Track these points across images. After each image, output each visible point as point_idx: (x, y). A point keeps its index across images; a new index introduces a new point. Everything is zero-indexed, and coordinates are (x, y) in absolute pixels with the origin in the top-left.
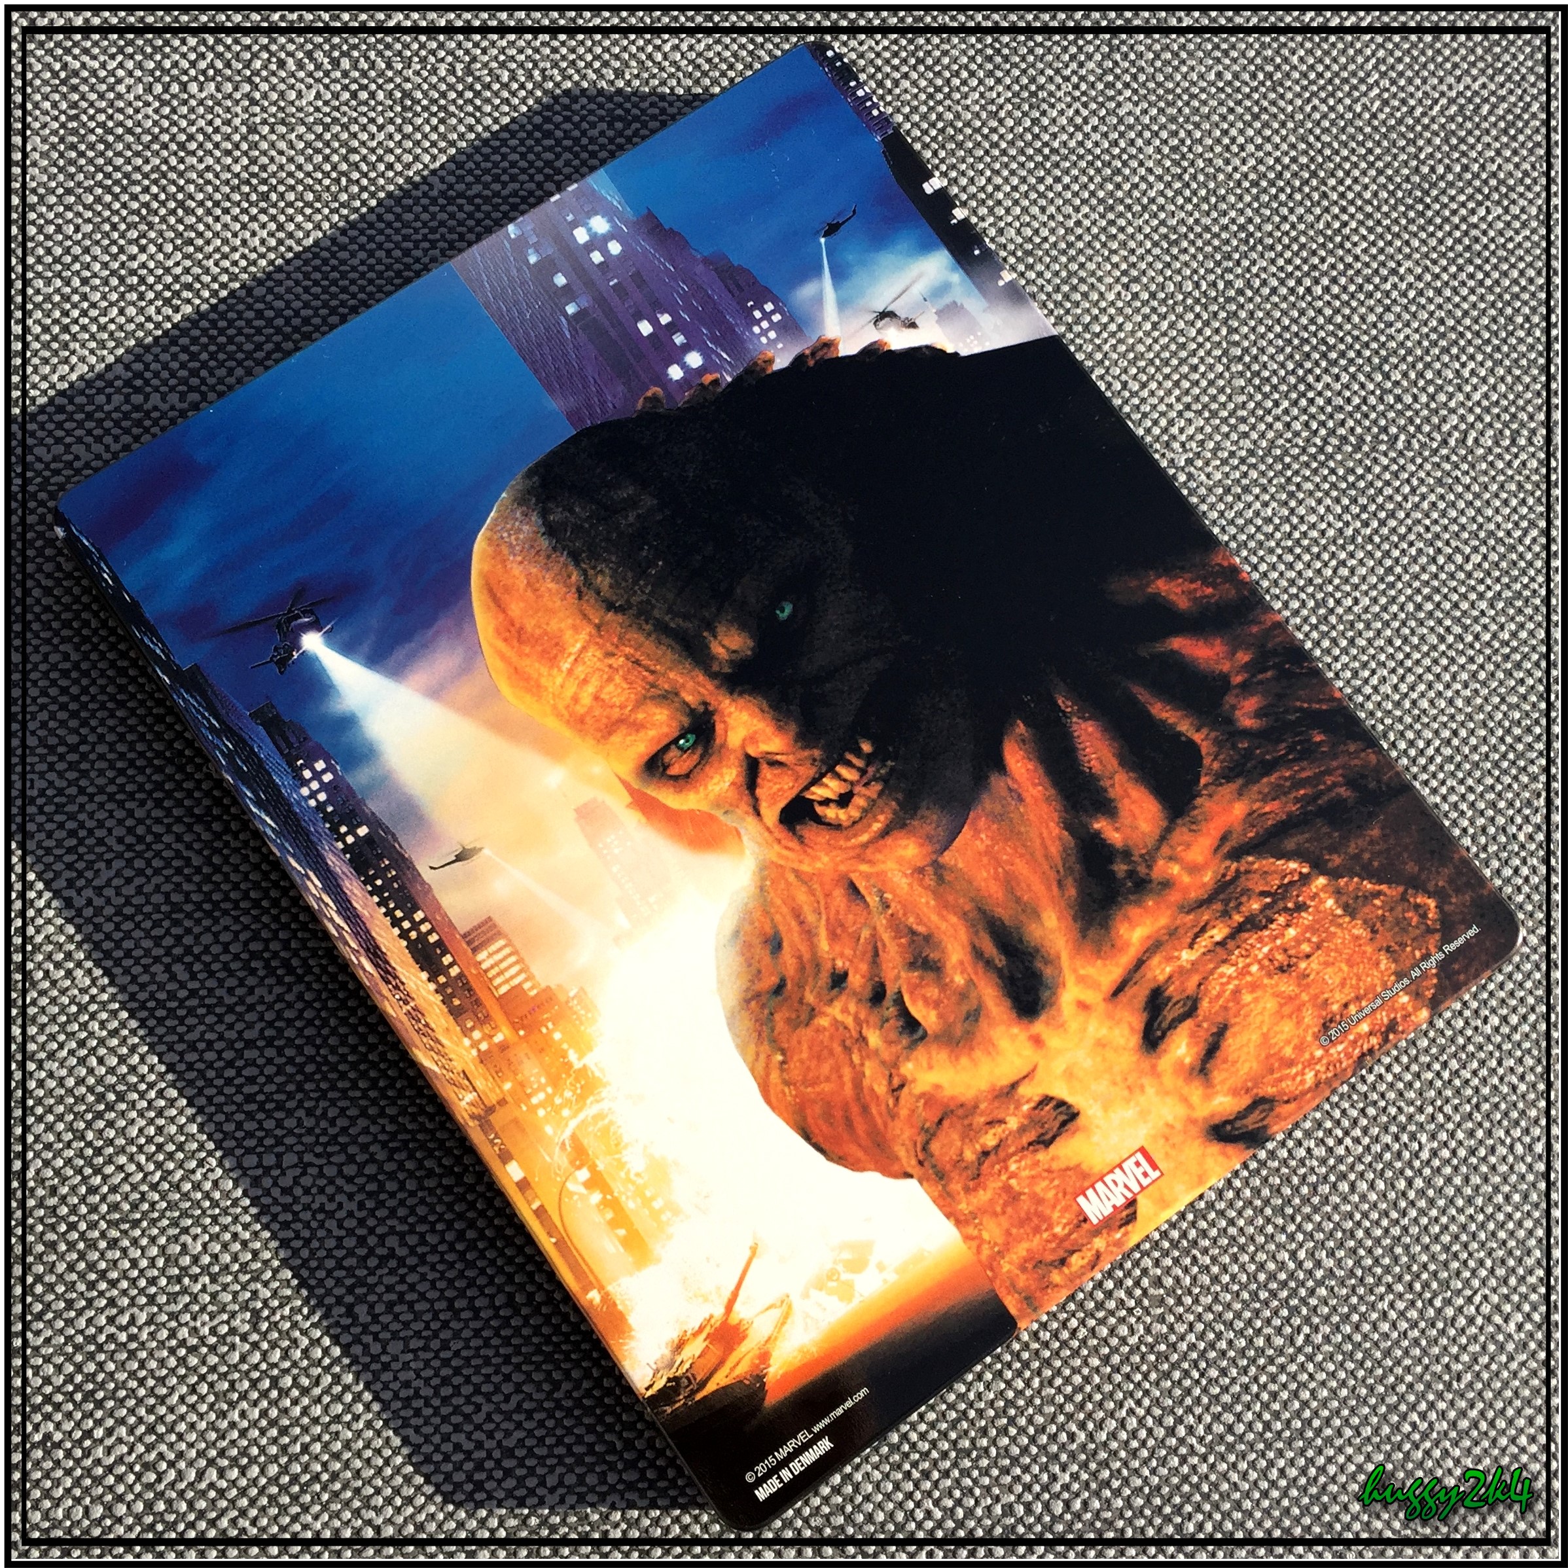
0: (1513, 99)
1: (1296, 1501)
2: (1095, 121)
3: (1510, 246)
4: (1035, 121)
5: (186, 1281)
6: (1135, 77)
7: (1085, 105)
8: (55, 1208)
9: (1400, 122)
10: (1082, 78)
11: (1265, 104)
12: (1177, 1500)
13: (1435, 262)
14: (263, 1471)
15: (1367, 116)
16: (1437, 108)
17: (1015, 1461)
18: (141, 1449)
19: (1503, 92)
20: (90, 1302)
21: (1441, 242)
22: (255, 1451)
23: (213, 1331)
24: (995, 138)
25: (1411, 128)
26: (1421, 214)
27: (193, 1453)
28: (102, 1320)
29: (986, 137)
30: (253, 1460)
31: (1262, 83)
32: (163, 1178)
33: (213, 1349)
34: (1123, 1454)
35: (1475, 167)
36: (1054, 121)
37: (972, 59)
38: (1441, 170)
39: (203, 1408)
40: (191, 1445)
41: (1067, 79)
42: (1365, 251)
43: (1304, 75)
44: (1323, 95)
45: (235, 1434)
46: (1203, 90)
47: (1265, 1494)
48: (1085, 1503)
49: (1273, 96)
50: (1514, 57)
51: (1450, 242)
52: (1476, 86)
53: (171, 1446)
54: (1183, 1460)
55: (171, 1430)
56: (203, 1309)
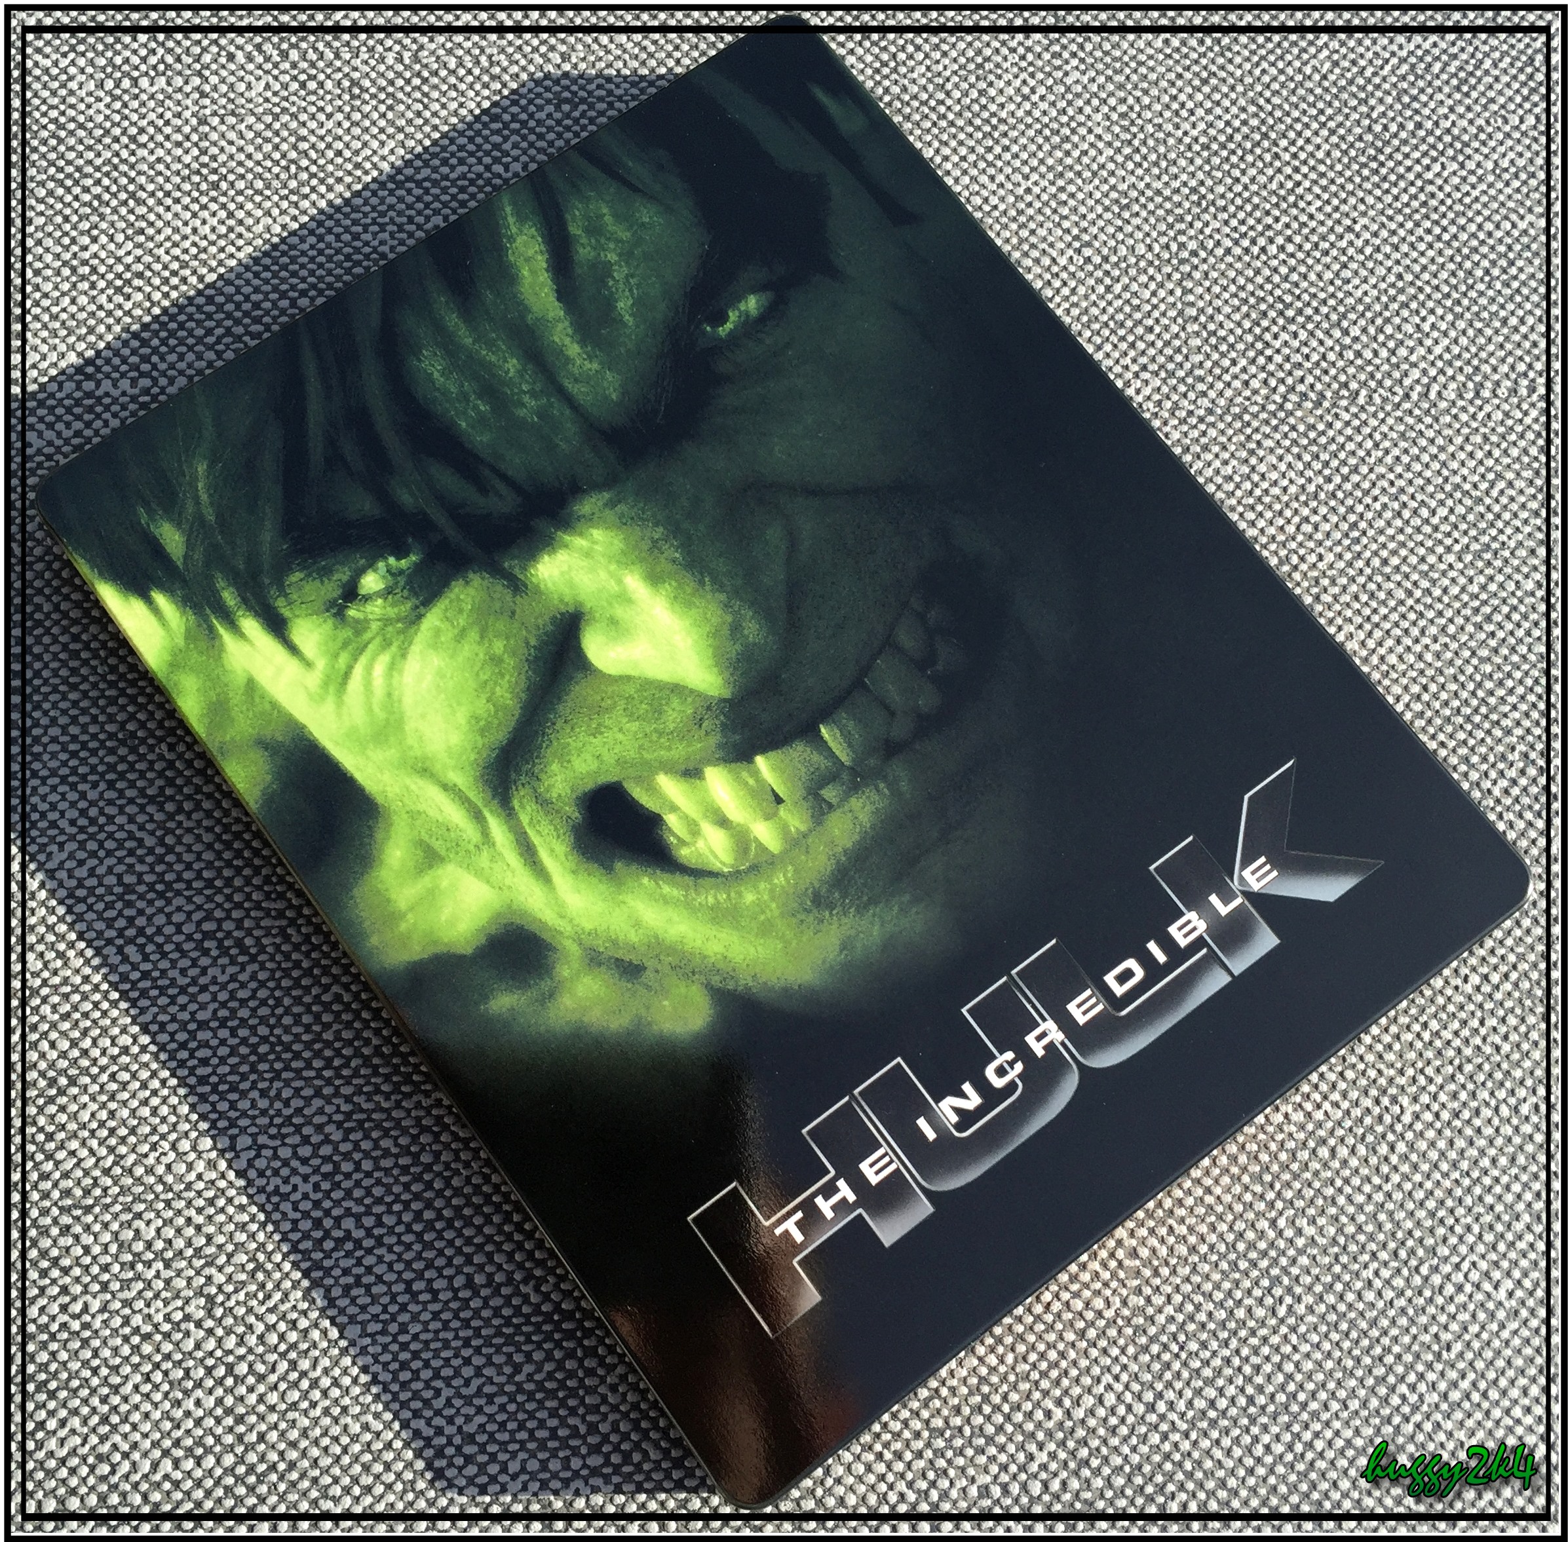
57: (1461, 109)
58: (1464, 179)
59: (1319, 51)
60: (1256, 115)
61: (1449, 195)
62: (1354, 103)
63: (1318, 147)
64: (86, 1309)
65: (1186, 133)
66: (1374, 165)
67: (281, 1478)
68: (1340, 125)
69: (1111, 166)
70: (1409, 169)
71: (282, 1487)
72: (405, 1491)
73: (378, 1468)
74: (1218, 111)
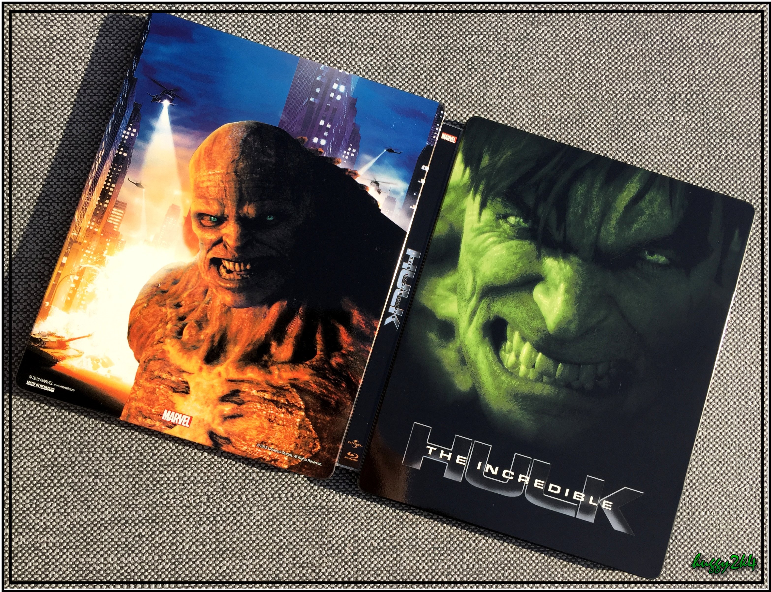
0: (652, 93)
1: (540, 567)
2: (505, 95)
3: (646, 147)
4: (485, 94)
5: (186, 485)
6: (520, 79)
7: (502, 89)
8: (142, 460)
9: (612, 99)
10: (502, 79)
11: (565, 91)
12: (503, 566)
13: (620, 152)
14: (210, 546)
15: (600, 97)
16: (625, 95)
17: (452, 552)
18: (171, 538)
19: (649, 90)
20: (154, 491)
21: (623, 144)
22: (208, 540)
23: (194, 501)
24: (470, 99)
25: (616, 102)
26: (617, 134)
27: (188, 540)
28: (158, 497)
29: (467, 99)
30: (207, 543)
31: (565, 83)
32: (178, 451)
33: (194, 507)
34: (486, 551)
35: (637, 118)
36: (491, 94)
37: (464, 69)
38: (625, 118)
39: (191, 526)
40: (187, 538)
41: (497, 79)
42: (596, 146)
43: (580, 80)
44: (586, 88)
45: (201, 535)
46: (544, 85)
47: (531, 565)
48: (474, 566)
49: (568, 88)
50: (654, 77)
51: (625, 145)
52: (639, 87)
53: (181, 537)
54: (506, 553)
55: (181, 532)
56: (191, 494)
57: (648, 113)
58: (646, 139)
59: (602, 87)
60: (578, 109)
61: (640, 145)
62: (612, 107)
63: (598, 123)
64: (168, 497)
65: (553, 114)
66: (616, 131)
67: (230, 552)
68: (607, 115)
69: (527, 125)
70: (628, 134)
71: (231, 555)
72: (269, 559)
73: (261, 551)
74: (565, 107)
